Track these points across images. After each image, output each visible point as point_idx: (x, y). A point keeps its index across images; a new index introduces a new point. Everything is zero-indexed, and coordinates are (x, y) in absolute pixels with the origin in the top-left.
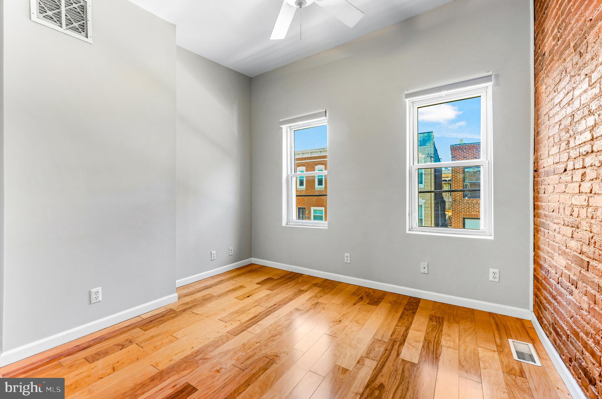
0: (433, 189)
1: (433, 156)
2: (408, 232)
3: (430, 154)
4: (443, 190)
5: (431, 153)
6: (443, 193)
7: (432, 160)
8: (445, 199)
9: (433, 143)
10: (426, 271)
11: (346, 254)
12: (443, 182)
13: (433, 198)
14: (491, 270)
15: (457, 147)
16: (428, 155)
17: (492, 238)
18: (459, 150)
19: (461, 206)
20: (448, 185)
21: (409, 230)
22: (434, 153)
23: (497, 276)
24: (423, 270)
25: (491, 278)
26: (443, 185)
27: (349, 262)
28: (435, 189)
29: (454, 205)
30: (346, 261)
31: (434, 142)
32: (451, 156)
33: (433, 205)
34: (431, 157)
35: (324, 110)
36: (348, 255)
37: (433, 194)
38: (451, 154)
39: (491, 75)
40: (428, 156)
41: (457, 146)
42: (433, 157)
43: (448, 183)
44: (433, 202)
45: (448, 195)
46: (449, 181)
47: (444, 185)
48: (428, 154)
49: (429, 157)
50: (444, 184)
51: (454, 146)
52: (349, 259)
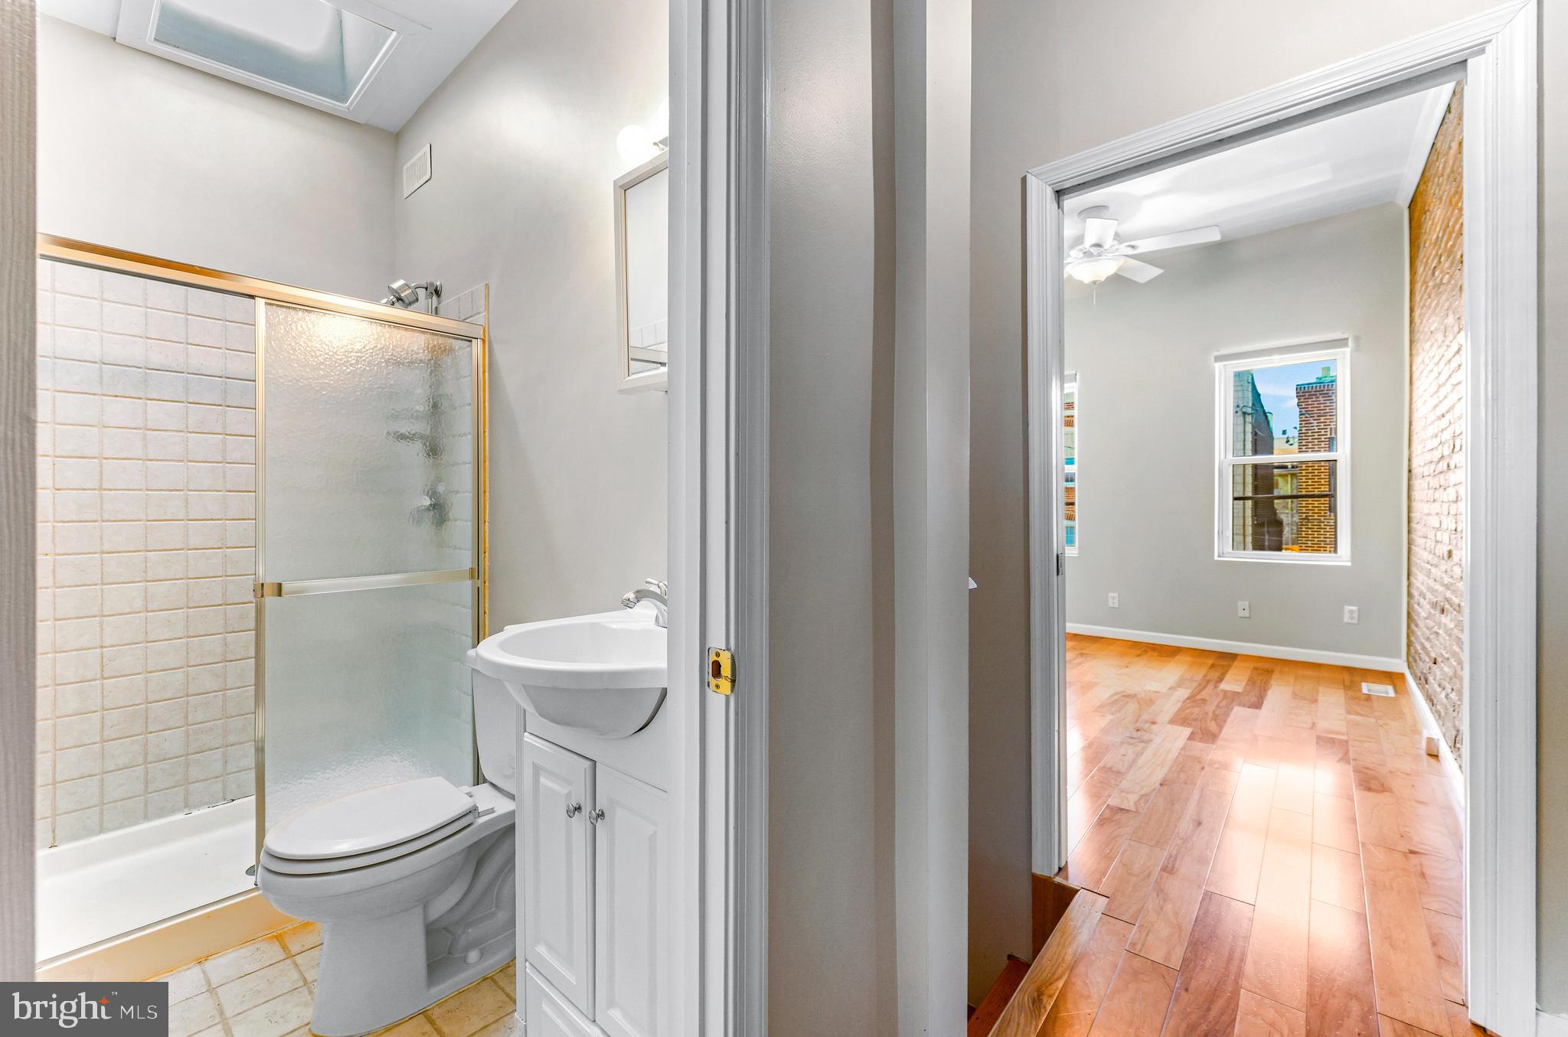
0: (1249, 494)
1: (1249, 410)
2: (1216, 558)
3: (1241, 406)
4: (1276, 493)
5: (1246, 404)
6: (1276, 501)
7: (1247, 420)
8: (1283, 517)
9: (1250, 381)
10: (1246, 614)
11: (1111, 594)
12: (1276, 471)
13: (1249, 513)
14: (1348, 608)
15: (1314, 389)
16: (1238, 409)
17: (1349, 564)
18: (1318, 398)
19: (1322, 533)
20: (1292, 480)
21: (1219, 556)
22: (1253, 404)
23: (1356, 615)
24: (1241, 613)
25: (1346, 619)
26: (1275, 478)
27: (1117, 606)
28: (1256, 489)
29: (1304, 530)
30: (1111, 605)
31: (1253, 378)
32: (1298, 410)
33: (1249, 530)
34: (1244, 414)
35: (1074, 372)
36: (1116, 595)
37: (1249, 503)
38: (1298, 406)
39: (1347, 339)
40: (1237, 412)
41: (1312, 387)
42: (1249, 414)
43: (1292, 475)
44: (1249, 521)
45: (1289, 506)
46: (1293, 467)
47: (1280, 479)
48: (1238, 406)
49: (1240, 413)
50: (1281, 475)
51: (1304, 388)
52: (1116, 601)
